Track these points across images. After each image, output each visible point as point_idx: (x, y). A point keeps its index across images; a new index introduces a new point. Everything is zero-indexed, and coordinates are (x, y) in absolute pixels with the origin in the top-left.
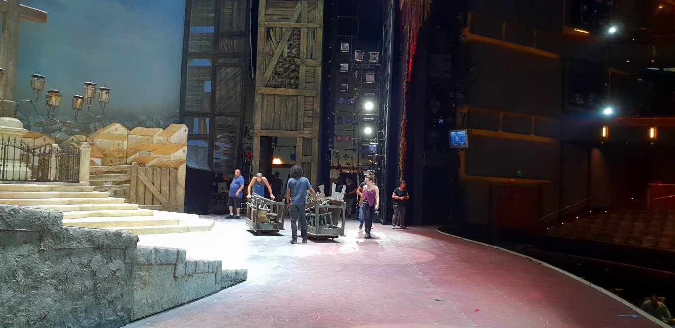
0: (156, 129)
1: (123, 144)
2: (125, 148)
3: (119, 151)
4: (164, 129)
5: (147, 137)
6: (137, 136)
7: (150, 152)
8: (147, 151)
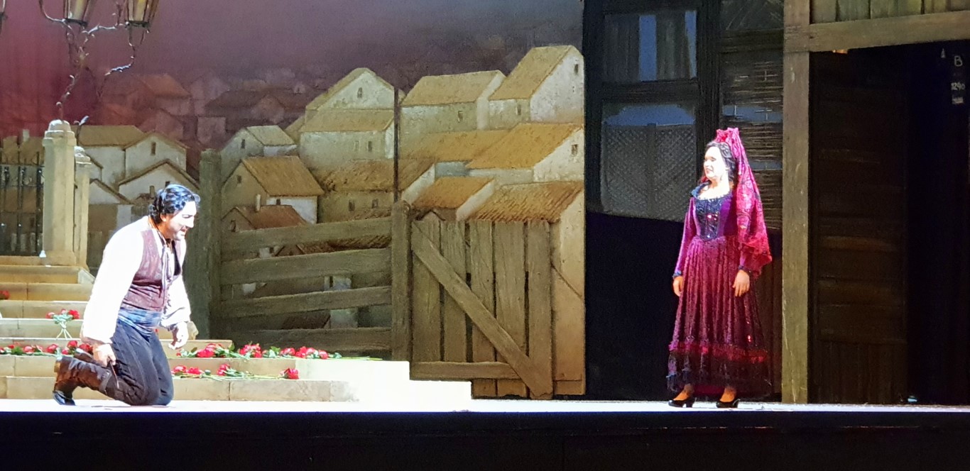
0: (481, 76)
1: (383, 142)
2: (391, 155)
3: (374, 167)
4: (507, 73)
5: (457, 109)
6: (426, 109)
7: (467, 162)
8: (459, 160)
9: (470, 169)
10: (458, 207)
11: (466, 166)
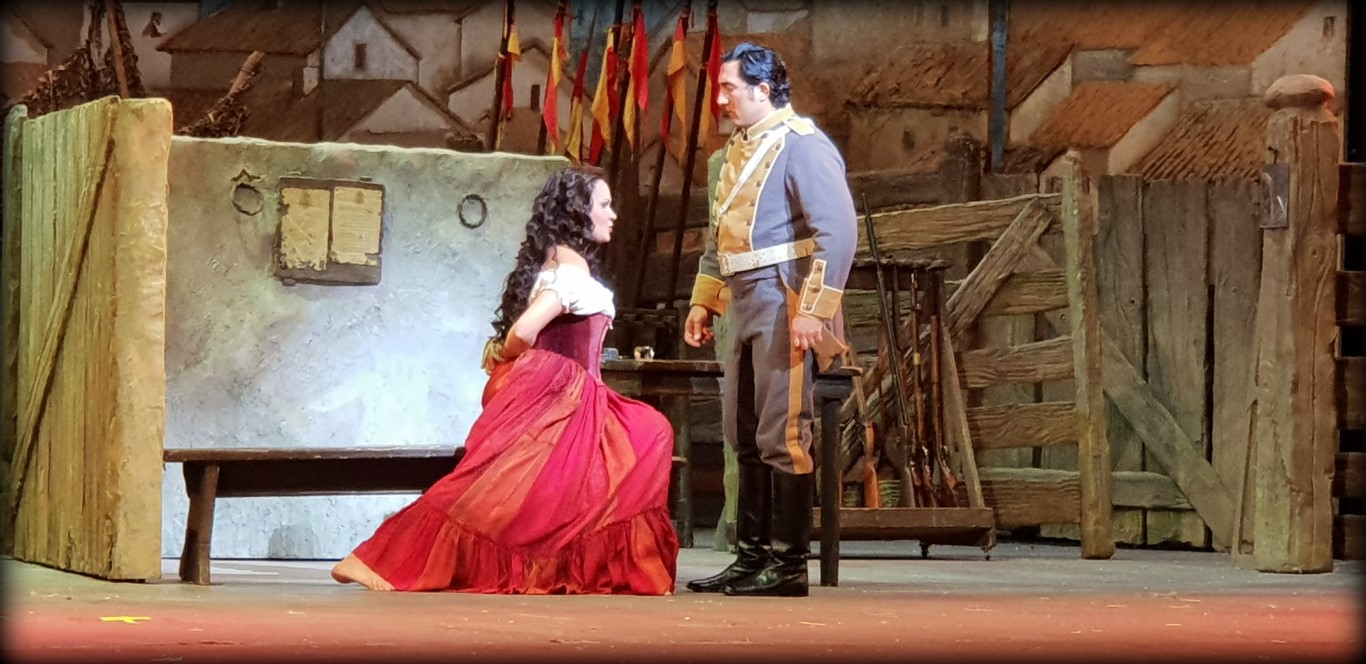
3: (952, 58)
7: (1130, 50)
8: (1113, 48)
9: (1135, 66)
10: (1113, 145)
11: (1129, 60)
